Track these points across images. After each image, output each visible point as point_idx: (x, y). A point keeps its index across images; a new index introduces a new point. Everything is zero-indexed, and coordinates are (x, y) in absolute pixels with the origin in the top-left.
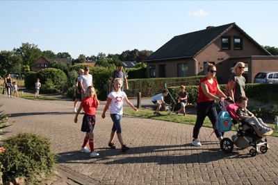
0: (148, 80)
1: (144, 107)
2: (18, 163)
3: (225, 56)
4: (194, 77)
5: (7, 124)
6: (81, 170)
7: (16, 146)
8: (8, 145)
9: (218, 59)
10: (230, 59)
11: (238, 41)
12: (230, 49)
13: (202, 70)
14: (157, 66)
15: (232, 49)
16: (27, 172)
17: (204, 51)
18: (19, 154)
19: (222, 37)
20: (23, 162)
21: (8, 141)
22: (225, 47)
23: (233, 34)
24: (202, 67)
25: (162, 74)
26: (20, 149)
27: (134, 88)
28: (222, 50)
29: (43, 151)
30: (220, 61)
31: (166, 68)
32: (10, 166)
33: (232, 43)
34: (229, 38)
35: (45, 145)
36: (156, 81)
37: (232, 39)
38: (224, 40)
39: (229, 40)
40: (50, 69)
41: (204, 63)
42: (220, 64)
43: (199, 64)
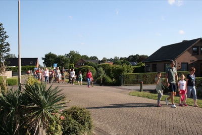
0: (147, 74)
1: (144, 90)
2: (72, 126)
3: (195, 59)
5: (66, 101)
6: (109, 131)
7: (70, 115)
8: (66, 114)
9: (191, 61)
10: (198, 61)
12: (198, 54)
13: (180, 68)
14: (151, 64)
15: (200, 55)
16: (77, 132)
18: (73, 121)
19: (193, 47)
20: (75, 126)
21: (65, 112)
22: (195, 53)
23: (200, 45)
24: (180, 65)
25: (154, 70)
26: (73, 117)
27: (138, 78)
28: (193, 55)
29: (86, 119)
30: (192, 62)
31: (157, 66)
32: (67, 127)
34: (198, 47)
35: (87, 115)
36: (151, 74)
37: (200, 48)
38: (194, 49)
39: (198, 49)
40: (86, 66)
41: (182, 63)
42: (192, 64)
43: (178, 64)
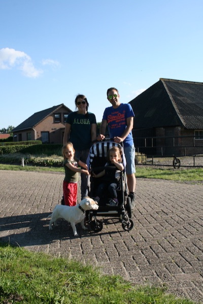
4: (34, 141)
9: (52, 129)
10: (61, 129)
11: (66, 116)
12: (61, 122)
13: (40, 136)
14: (18, 135)
17: (41, 124)
19: (54, 114)
22: (56, 120)
23: (62, 111)
28: (55, 122)
30: (53, 131)
31: (22, 136)
33: (62, 118)
34: (60, 114)
37: (62, 115)
38: (55, 115)
39: (60, 116)
41: (41, 132)
42: (53, 132)
43: (37, 133)
